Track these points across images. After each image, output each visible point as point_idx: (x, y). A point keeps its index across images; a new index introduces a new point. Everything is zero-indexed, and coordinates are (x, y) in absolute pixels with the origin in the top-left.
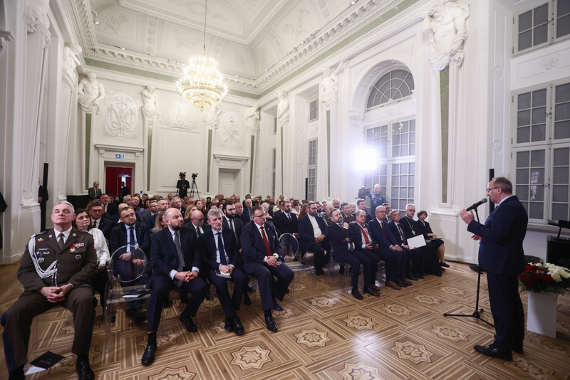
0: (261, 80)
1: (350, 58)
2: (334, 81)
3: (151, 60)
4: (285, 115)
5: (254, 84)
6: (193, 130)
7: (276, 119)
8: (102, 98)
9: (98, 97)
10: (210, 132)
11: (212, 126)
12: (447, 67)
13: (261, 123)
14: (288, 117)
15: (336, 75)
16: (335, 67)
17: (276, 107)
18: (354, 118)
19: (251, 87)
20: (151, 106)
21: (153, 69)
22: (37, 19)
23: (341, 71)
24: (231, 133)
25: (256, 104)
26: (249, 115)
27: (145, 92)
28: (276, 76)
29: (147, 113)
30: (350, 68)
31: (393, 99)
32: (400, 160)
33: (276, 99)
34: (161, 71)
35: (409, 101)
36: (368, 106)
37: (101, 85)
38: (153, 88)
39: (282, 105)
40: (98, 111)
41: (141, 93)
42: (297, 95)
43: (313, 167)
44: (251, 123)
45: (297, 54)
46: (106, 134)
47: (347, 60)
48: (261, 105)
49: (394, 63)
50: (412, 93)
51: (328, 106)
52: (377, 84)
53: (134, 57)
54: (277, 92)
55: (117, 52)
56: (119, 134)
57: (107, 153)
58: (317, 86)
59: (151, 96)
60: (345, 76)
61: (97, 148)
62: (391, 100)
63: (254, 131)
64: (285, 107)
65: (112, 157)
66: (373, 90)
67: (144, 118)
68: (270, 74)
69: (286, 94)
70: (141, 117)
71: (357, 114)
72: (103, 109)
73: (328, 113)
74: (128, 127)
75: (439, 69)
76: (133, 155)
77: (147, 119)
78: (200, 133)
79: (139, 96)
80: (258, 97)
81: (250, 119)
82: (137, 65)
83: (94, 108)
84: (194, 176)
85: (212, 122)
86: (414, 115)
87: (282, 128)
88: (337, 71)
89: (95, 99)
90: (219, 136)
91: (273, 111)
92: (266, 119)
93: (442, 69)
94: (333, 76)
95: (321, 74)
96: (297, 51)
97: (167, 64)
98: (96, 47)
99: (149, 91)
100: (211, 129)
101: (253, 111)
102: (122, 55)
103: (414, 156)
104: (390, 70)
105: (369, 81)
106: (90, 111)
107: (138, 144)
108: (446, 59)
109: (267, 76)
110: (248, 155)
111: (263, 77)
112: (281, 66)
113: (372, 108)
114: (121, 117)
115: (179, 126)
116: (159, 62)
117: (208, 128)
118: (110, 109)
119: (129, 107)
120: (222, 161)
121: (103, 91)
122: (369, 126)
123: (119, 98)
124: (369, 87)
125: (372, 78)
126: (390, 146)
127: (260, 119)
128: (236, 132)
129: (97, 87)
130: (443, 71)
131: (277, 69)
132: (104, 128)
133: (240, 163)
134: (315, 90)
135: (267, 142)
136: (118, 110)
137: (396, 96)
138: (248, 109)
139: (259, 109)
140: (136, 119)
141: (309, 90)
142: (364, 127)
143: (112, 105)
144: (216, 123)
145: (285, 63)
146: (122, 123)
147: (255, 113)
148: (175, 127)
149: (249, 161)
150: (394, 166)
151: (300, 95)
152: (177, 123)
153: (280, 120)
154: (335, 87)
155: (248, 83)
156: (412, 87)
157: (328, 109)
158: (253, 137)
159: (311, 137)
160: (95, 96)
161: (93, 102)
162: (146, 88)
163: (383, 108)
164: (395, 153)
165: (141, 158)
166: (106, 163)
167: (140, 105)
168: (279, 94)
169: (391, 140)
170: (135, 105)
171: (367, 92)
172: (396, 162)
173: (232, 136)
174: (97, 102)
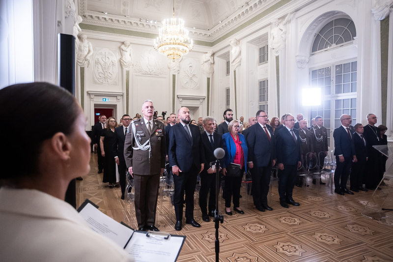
0: (215, 30)
1: (297, 10)
2: (282, 30)
3: (126, 20)
4: (237, 60)
5: (209, 33)
6: (160, 76)
7: (228, 63)
8: (91, 54)
9: (88, 53)
10: (174, 76)
11: (175, 72)
12: (388, 17)
13: (215, 66)
14: (240, 61)
15: (284, 25)
16: (283, 18)
17: (229, 52)
18: (301, 62)
19: (206, 36)
20: (127, 58)
21: (128, 27)
22: (70, 7)
23: (289, 22)
24: (190, 77)
25: (210, 50)
26: (205, 60)
27: (123, 47)
28: (228, 26)
29: (125, 64)
30: (297, 18)
31: (336, 44)
32: (343, 96)
33: (229, 45)
34: (134, 28)
35: (351, 46)
36: (312, 52)
37: (90, 44)
38: (129, 43)
39: (234, 51)
40: (88, 64)
41: (120, 48)
42: (248, 42)
43: (263, 103)
44: (206, 67)
45: (248, 7)
46: (95, 82)
47: (294, 12)
48: (214, 51)
49: (337, 13)
50: (353, 39)
51: (277, 52)
52: (321, 31)
53: (114, 19)
54: (230, 40)
55: (101, 16)
56: (104, 82)
57: (96, 97)
58: (267, 34)
59: (128, 50)
60: (292, 26)
61: (88, 94)
62: (334, 45)
63: (209, 73)
64: (237, 53)
65: (100, 101)
66: (317, 37)
67: (122, 68)
68: (224, 24)
69: (238, 42)
70: (120, 67)
71: (303, 58)
72: (92, 62)
73: (277, 58)
74: (111, 76)
75: (380, 19)
76: (115, 98)
77: (125, 69)
78: (165, 78)
79: (118, 50)
80: (211, 44)
81: (206, 64)
82: (116, 25)
83: (86, 62)
84: (164, 114)
85: (175, 68)
86: (356, 58)
87: (235, 71)
88: (284, 22)
89: (86, 55)
90: (181, 80)
91: (226, 56)
92: (220, 63)
93: (382, 19)
94: (281, 26)
95: (270, 24)
96: (248, 5)
97: (139, 23)
98: (87, 14)
99: (125, 46)
100: (174, 74)
101: (207, 56)
102: (105, 19)
103: (356, 93)
104: (334, 19)
105: (314, 29)
106: (83, 65)
107: (118, 89)
108: (387, 10)
109: (221, 27)
110: (205, 94)
111: (217, 28)
112: (233, 18)
113: (316, 52)
114: (105, 68)
115: (149, 73)
116: (133, 22)
117: (172, 73)
118: (97, 63)
119: (110, 60)
120: (184, 100)
121: (91, 48)
122: (314, 68)
123: (103, 53)
124: (313, 34)
125: (316, 26)
126: (333, 85)
127: (214, 63)
128: (194, 75)
129: (87, 46)
130: (383, 20)
131: (230, 20)
132: (93, 78)
133: (198, 101)
134: (265, 38)
135: (221, 83)
136: (102, 63)
137: (339, 42)
138: (204, 55)
139: (213, 55)
140: (116, 69)
141: (259, 38)
142: (310, 69)
143: (98, 59)
144: (178, 69)
145: (237, 16)
146: (106, 73)
147: (209, 58)
148: (146, 74)
149: (206, 99)
150: (338, 102)
151: (251, 42)
152: (148, 70)
153: (233, 64)
154: (283, 36)
155: (204, 33)
156: (354, 35)
157: (277, 55)
158: (208, 79)
159: (261, 78)
160: (86, 53)
161: (85, 57)
162: (123, 43)
163: (327, 52)
164: (338, 91)
165: (121, 100)
166: (95, 105)
167: (119, 57)
168: (232, 42)
169: (334, 80)
170: (115, 58)
171: (312, 39)
172: (339, 98)
173: (191, 79)
174: (88, 58)
